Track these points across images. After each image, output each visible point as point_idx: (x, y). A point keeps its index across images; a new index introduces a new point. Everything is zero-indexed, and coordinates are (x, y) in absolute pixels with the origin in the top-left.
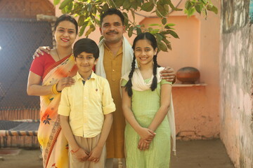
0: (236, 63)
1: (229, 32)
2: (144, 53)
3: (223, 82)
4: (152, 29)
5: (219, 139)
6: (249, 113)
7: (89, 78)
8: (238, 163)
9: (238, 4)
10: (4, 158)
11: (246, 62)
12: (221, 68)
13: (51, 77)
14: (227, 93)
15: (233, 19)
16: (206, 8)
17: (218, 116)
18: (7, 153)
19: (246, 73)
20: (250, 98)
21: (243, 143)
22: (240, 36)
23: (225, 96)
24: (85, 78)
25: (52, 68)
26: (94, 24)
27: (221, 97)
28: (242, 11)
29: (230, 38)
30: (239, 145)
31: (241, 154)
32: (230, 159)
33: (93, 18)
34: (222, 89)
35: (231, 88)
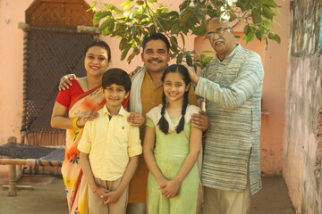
0: (303, 95)
1: (298, 55)
2: (174, 89)
3: (289, 112)
4: (204, 56)
5: (281, 176)
6: (313, 156)
7: (117, 113)
8: (299, 210)
9: (309, 26)
10: (35, 188)
11: (313, 96)
12: (287, 96)
13: (77, 109)
14: (293, 126)
15: (302, 41)
16: (267, 36)
17: (282, 150)
18: (38, 182)
19: (312, 109)
20: (314, 139)
21: (305, 189)
22: (308, 65)
23: (290, 128)
24: (113, 113)
25: (80, 99)
26: (138, 47)
27: (286, 129)
28: (312, 36)
29: (298, 63)
30: (302, 189)
31: (303, 201)
32: (291, 203)
33: (138, 40)
34: (287, 119)
35: (296, 121)
